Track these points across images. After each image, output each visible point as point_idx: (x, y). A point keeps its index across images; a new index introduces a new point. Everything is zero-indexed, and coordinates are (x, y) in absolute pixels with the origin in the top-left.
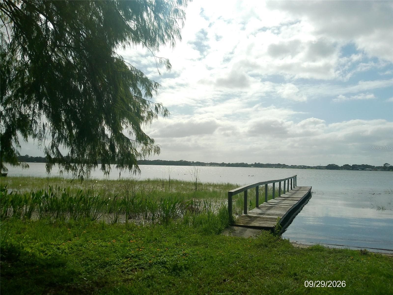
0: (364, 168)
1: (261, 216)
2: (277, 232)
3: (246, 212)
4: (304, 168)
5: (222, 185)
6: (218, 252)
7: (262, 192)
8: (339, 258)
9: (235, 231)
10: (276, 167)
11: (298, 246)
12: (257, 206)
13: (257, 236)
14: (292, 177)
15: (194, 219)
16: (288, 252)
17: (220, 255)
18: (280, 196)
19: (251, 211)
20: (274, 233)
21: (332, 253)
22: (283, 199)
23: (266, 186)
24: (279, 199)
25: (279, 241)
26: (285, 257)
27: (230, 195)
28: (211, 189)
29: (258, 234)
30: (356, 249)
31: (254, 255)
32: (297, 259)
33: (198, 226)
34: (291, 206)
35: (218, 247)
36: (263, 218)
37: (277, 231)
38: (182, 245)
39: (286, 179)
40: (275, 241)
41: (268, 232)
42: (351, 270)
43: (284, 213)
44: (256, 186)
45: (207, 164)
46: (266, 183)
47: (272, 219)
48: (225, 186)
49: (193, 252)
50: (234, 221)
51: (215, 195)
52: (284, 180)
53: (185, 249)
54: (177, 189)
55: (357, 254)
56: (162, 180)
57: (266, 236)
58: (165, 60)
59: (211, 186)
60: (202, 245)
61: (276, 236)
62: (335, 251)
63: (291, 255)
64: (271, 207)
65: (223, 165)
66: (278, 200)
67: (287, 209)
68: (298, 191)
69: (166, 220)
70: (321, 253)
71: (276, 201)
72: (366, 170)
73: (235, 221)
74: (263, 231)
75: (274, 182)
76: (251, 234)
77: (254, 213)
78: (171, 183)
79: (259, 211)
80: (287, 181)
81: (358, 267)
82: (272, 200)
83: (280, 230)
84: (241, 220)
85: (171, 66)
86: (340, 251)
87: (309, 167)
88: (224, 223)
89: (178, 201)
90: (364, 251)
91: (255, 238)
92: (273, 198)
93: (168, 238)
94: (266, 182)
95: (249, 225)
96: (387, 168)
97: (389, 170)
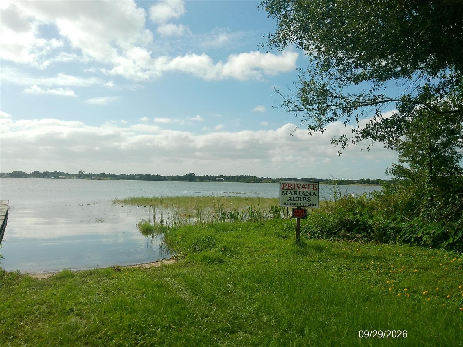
0: (56, 175)
62: (87, 274)
86: (92, 273)
90: (117, 267)
96: (81, 176)
97: (84, 178)
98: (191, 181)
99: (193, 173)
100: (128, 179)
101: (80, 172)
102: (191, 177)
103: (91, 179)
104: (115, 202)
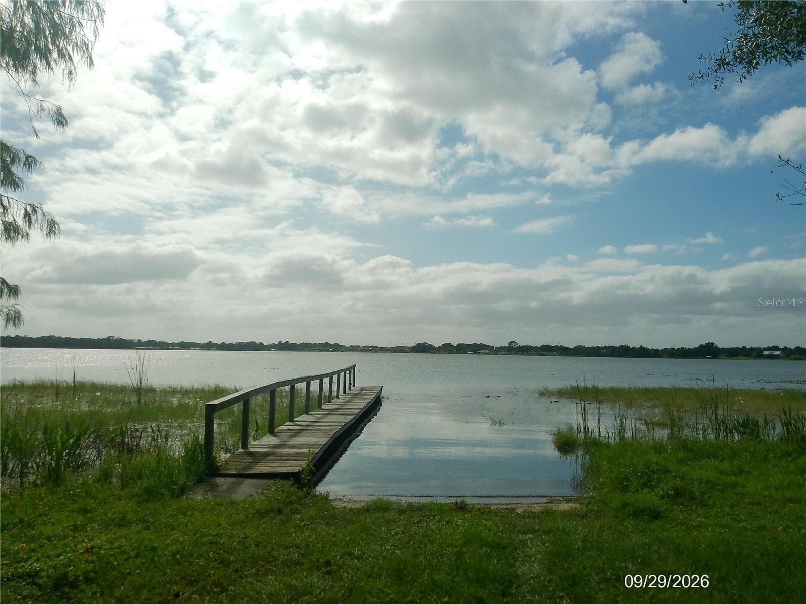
0: (476, 349)
1: (278, 451)
2: (306, 481)
3: (245, 445)
4: (374, 350)
5: (202, 391)
6: (172, 535)
7: (282, 402)
8: (416, 521)
9: (217, 486)
10: (320, 350)
11: (344, 505)
12: (272, 432)
13: (263, 494)
14: (347, 369)
15: (124, 468)
16: (322, 520)
17: (175, 541)
18: (320, 407)
19: (257, 443)
20: (299, 483)
21: (405, 511)
22: (326, 413)
23: (293, 387)
24: (318, 414)
25: (309, 498)
26: (315, 529)
27: (211, 411)
28: (175, 401)
29: (267, 488)
30: (448, 501)
31: (251, 534)
32: (337, 531)
33: (133, 483)
34: (338, 426)
35: (174, 525)
36: (281, 455)
37: (306, 479)
38: (88, 529)
39: (334, 373)
40: (300, 499)
41: (287, 483)
42: (432, 542)
43: (323, 441)
44: (271, 390)
45: (173, 345)
46: (292, 383)
47: (299, 455)
48: (209, 391)
49: (112, 543)
50: (216, 466)
51: (183, 412)
52: (331, 375)
53: (94, 538)
54: (92, 402)
55: (447, 511)
56: (55, 383)
57: (283, 491)
58: (51, 107)
59: (177, 392)
60: (137, 525)
61: (302, 490)
62: (411, 508)
63: (327, 524)
64: (299, 432)
65: (209, 346)
66: (316, 417)
67: (331, 433)
68: (357, 395)
69: (54, 477)
70: (384, 514)
71: (311, 418)
72: (479, 353)
73: (221, 465)
74: (277, 481)
75: (308, 380)
76: (252, 491)
77: (263, 446)
78: (78, 389)
79: (273, 441)
80: (335, 378)
81: (447, 534)
82: (304, 417)
83: (313, 476)
84: (233, 463)
85: (66, 121)
86: (421, 508)
87: (382, 350)
88: (194, 472)
89: (88, 429)
90: (461, 504)
91: (257, 498)
92: (307, 412)
93: (55, 516)
94: (291, 380)
95: (248, 472)
96: (513, 350)
97: (516, 354)
98: (709, 358)
99: (713, 344)
100: (588, 355)
101: (510, 344)
102: (709, 351)
103: (528, 355)
104: (542, 394)
